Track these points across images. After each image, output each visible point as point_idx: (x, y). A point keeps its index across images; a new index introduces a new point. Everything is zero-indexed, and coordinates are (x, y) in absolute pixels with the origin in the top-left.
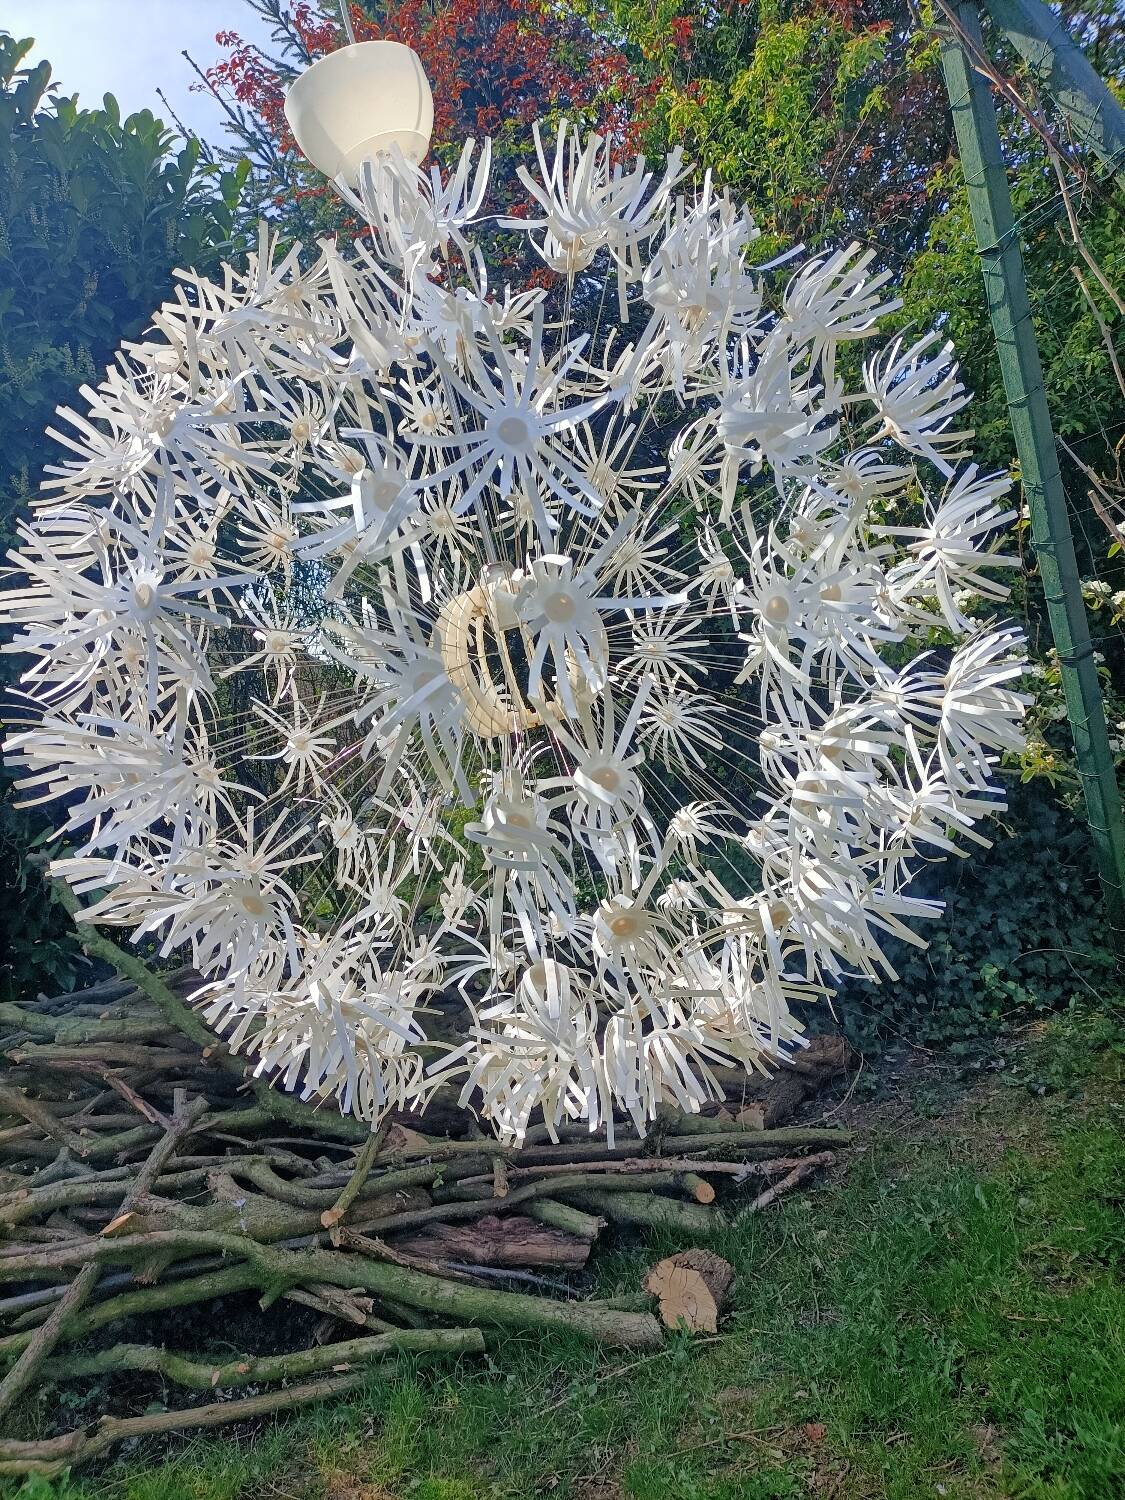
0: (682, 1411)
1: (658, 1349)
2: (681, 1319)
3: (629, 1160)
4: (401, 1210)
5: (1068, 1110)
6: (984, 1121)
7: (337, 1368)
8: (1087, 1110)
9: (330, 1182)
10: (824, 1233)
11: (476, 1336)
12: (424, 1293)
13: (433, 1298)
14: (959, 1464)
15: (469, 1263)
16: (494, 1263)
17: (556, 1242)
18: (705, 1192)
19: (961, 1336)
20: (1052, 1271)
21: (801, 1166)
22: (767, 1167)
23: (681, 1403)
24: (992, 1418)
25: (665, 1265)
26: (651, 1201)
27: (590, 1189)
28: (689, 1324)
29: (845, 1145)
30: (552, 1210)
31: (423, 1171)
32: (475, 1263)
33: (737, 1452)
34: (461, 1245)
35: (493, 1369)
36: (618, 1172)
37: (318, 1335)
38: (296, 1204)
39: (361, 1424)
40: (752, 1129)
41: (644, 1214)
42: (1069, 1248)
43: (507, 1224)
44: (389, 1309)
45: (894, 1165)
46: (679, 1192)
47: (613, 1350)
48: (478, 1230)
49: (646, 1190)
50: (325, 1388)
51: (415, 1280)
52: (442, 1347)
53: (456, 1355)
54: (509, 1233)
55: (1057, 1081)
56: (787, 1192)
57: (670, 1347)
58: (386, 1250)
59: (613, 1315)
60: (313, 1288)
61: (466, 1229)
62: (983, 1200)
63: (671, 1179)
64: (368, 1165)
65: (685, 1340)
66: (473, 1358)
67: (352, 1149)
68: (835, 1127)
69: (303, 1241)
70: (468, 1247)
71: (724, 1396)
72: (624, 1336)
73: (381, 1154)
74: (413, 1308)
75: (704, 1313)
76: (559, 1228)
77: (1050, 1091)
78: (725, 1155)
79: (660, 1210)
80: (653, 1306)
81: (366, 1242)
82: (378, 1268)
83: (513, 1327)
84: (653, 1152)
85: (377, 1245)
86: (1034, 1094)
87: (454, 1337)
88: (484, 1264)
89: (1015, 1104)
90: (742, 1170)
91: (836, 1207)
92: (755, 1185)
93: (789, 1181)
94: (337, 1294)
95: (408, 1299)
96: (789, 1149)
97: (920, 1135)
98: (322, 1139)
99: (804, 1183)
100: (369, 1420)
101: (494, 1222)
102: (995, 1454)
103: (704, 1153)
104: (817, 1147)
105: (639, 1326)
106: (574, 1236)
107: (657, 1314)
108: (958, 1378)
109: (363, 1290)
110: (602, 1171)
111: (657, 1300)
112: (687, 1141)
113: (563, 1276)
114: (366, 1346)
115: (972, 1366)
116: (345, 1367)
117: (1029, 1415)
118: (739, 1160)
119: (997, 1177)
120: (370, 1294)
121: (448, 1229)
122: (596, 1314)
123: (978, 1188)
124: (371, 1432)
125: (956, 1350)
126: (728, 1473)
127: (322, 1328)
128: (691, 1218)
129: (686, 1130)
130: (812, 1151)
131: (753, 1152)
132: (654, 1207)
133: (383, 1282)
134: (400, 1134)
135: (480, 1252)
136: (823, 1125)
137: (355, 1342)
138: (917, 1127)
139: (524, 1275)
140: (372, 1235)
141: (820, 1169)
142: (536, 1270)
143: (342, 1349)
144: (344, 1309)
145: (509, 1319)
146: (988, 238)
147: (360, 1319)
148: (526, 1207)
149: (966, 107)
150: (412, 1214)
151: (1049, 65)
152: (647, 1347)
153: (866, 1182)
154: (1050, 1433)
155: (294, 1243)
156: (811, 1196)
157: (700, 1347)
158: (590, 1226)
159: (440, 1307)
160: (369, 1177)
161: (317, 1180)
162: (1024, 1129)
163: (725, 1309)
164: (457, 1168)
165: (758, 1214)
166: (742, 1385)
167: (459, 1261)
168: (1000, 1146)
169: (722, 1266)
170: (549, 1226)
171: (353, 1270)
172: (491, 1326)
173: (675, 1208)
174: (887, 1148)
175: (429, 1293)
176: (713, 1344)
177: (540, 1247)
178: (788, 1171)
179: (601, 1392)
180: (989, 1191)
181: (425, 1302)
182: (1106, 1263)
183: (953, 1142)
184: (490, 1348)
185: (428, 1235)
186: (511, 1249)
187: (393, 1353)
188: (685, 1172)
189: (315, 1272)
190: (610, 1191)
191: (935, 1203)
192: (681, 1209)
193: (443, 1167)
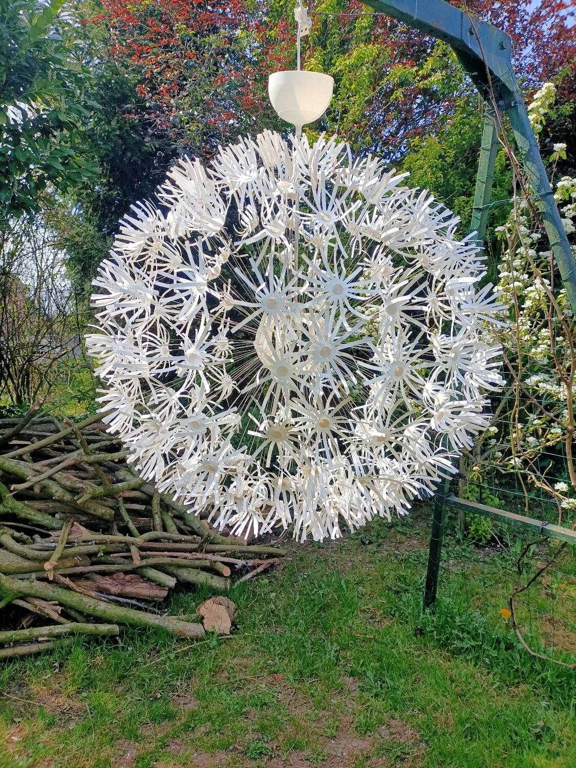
0: (217, 667)
1: (202, 639)
2: (213, 627)
3: (193, 553)
4: (76, 565)
5: (378, 552)
6: (344, 552)
7: (40, 639)
8: (386, 553)
9: (40, 548)
10: (274, 594)
11: (116, 629)
12: (90, 606)
13: (94, 609)
14: (340, 692)
15: (107, 594)
16: (120, 595)
17: (152, 588)
18: (227, 571)
19: (337, 641)
20: (372, 618)
21: (265, 563)
22: (251, 563)
23: (216, 663)
24: (352, 674)
25: (209, 603)
26: (198, 573)
27: (170, 565)
28: (217, 629)
29: (283, 556)
30: (152, 573)
31: (93, 548)
32: (110, 594)
33: (244, 684)
34: (105, 586)
35: (121, 644)
36: (185, 558)
37: (24, 623)
38: (25, 557)
39: (52, 667)
40: (243, 545)
41: (195, 579)
42: (379, 608)
43: (128, 577)
44: (68, 613)
45: (304, 568)
46: (211, 570)
47: (182, 639)
48: (114, 579)
49: (197, 568)
50: (34, 648)
51: (86, 600)
52: (97, 632)
53: (104, 637)
54: (128, 582)
55: (374, 539)
56: (258, 575)
57: (209, 639)
58: (72, 584)
59: (183, 623)
60: (28, 599)
61: (107, 578)
62: (344, 586)
63: (208, 564)
64: (65, 542)
65: (215, 636)
66: (112, 639)
67: (50, 533)
68: (278, 547)
69: (26, 576)
70: (108, 586)
71: (236, 661)
72: (188, 633)
73: (70, 537)
74: (81, 613)
75: (225, 625)
76: (153, 581)
77: (370, 543)
78: (233, 555)
79: (202, 578)
80: (201, 620)
81: (62, 579)
82: (67, 593)
83: (133, 626)
84: (202, 551)
85: (67, 581)
86: (364, 543)
87: (104, 628)
88: (115, 595)
89: (356, 547)
90: (240, 563)
91: (280, 583)
92: (245, 570)
93: (259, 570)
94: (43, 604)
95: (80, 609)
96: (259, 555)
97: (315, 555)
98: (34, 525)
99: (265, 571)
100: (57, 664)
101: (122, 575)
102: (354, 689)
103: (224, 553)
104: (271, 556)
105: (194, 629)
106: (160, 585)
107: (202, 624)
108: (338, 659)
109: (57, 602)
110: (177, 557)
111: (203, 618)
112: (217, 547)
113: (152, 604)
114: (57, 629)
115: (342, 653)
116: (46, 638)
117: (369, 673)
118: (239, 558)
119: (350, 577)
120: (60, 604)
121: (98, 577)
122: (175, 622)
123: (343, 582)
124: (57, 670)
125: (336, 647)
126: (242, 693)
127: (27, 619)
128: (216, 582)
129: (215, 542)
130: (268, 558)
131: (244, 555)
132: (200, 576)
133: (69, 600)
134: (79, 529)
135: (114, 590)
136: (272, 546)
137: (52, 627)
138: (314, 552)
139: (134, 602)
140: (65, 576)
141: (272, 566)
142: (139, 600)
143: (45, 630)
144: (46, 611)
145: (132, 621)
146: (479, 204)
147: (55, 616)
148: (139, 571)
149: (488, 150)
150: (83, 568)
151: (527, 150)
152: (198, 639)
153: (293, 574)
154: (376, 681)
155: (21, 576)
156: (268, 578)
157: (222, 640)
158: (171, 582)
159: (98, 614)
160: (65, 548)
161: (33, 546)
162: (360, 557)
163: (233, 624)
164: (110, 548)
165: (245, 583)
166: (243, 657)
167: (102, 592)
168: (350, 564)
169: (233, 605)
170: (150, 580)
171: (54, 592)
172: (124, 624)
173: (210, 577)
174: (302, 560)
175: (92, 607)
176: (228, 639)
177: (143, 590)
178: (259, 565)
179: (177, 657)
180: (347, 582)
181: (90, 610)
182: (394, 616)
183: (330, 560)
184: (121, 635)
185: (87, 579)
186: (129, 589)
187: (72, 634)
188: (215, 562)
189: (33, 592)
190: (179, 566)
191: (323, 585)
192: (212, 578)
193: (103, 547)
